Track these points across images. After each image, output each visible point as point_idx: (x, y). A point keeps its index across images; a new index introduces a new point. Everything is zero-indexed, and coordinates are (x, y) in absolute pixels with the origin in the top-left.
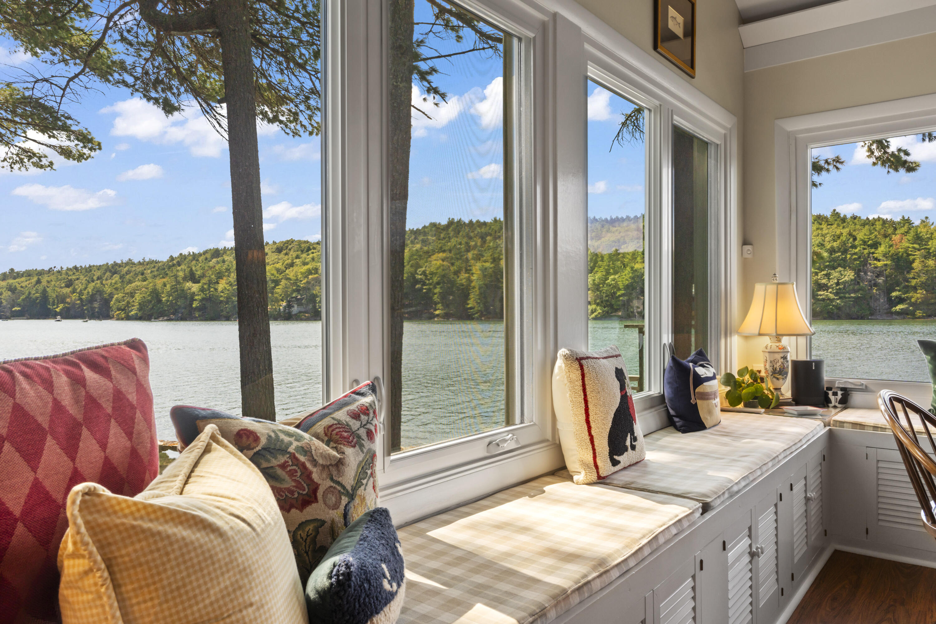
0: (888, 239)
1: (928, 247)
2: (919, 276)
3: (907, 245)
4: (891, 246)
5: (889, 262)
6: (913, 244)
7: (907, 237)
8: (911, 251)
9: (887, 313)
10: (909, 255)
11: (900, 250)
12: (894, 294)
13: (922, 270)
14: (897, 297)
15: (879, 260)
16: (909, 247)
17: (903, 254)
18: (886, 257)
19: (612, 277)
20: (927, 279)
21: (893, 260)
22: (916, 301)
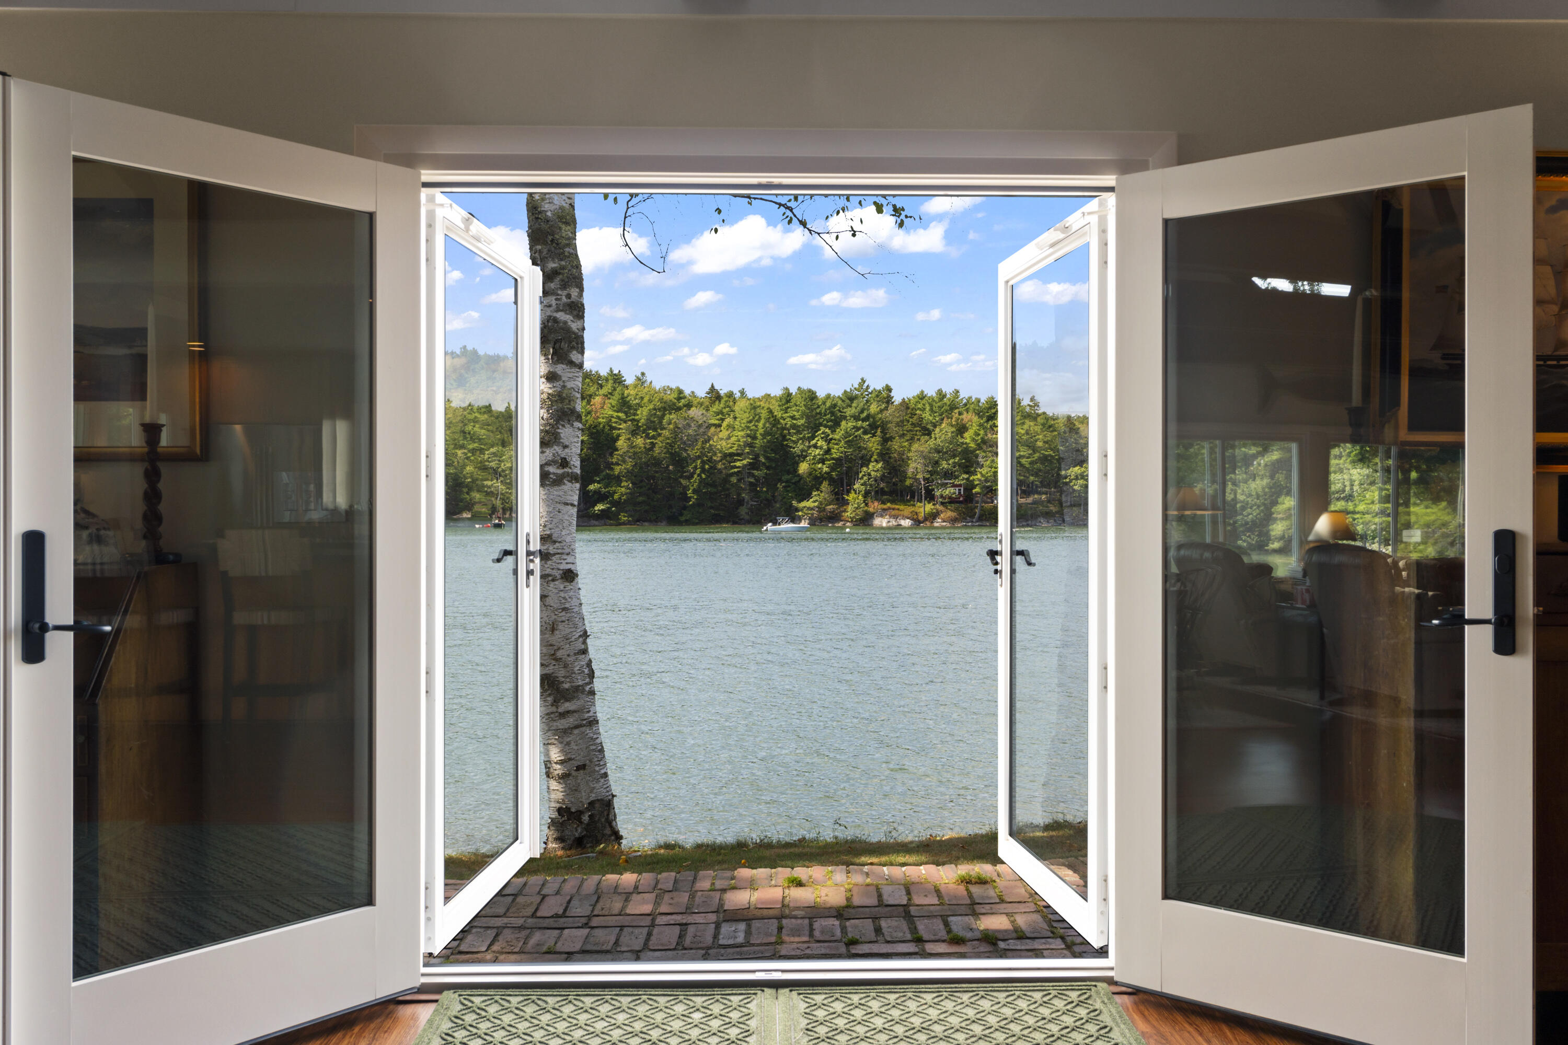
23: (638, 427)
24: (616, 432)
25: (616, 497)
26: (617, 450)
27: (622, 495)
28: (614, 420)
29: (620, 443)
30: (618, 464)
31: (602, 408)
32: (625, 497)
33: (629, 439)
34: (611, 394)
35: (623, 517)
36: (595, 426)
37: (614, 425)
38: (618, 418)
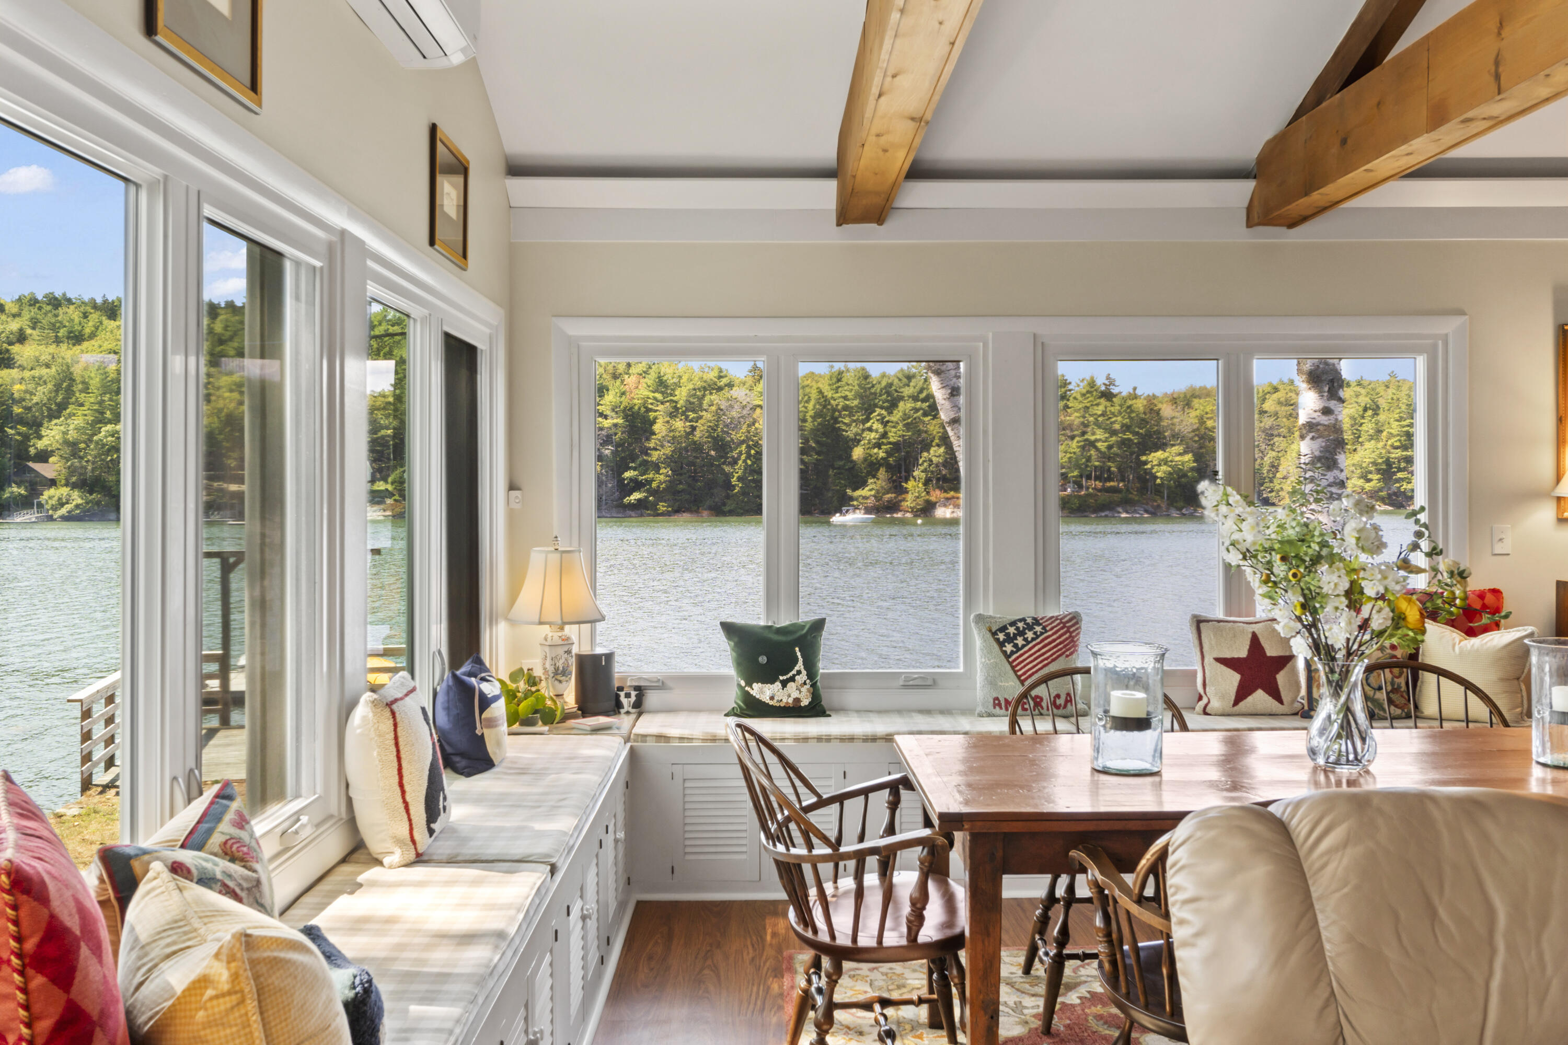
0: (618, 382)
1: (675, 399)
2: (662, 446)
3: (647, 393)
4: (623, 393)
5: (620, 421)
6: (654, 392)
7: (646, 380)
8: (652, 404)
9: (618, 506)
10: (648, 410)
11: (636, 401)
12: (628, 474)
13: (667, 435)
14: (631, 479)
15: (606, 417)
16: (649, 398)
17: (639, 409)
18: (617, 413)
19: (110, 427)
20: (672, 451)
21: (626, 417)
22: (658, 487)
23: (677, 409)
24: (652, 415)
25: (654, 485)
26: (654, 434)
27: (661, 483)
28: (650, 401)
29: (657, 427)
30: (655, 449)
31: (637, 387)
32: (663, 486)
33: (668, 422)
34: (646, 373)
35: (662, 507)
36: (631, 408)
37: (650, 406)
38: (655, 399)
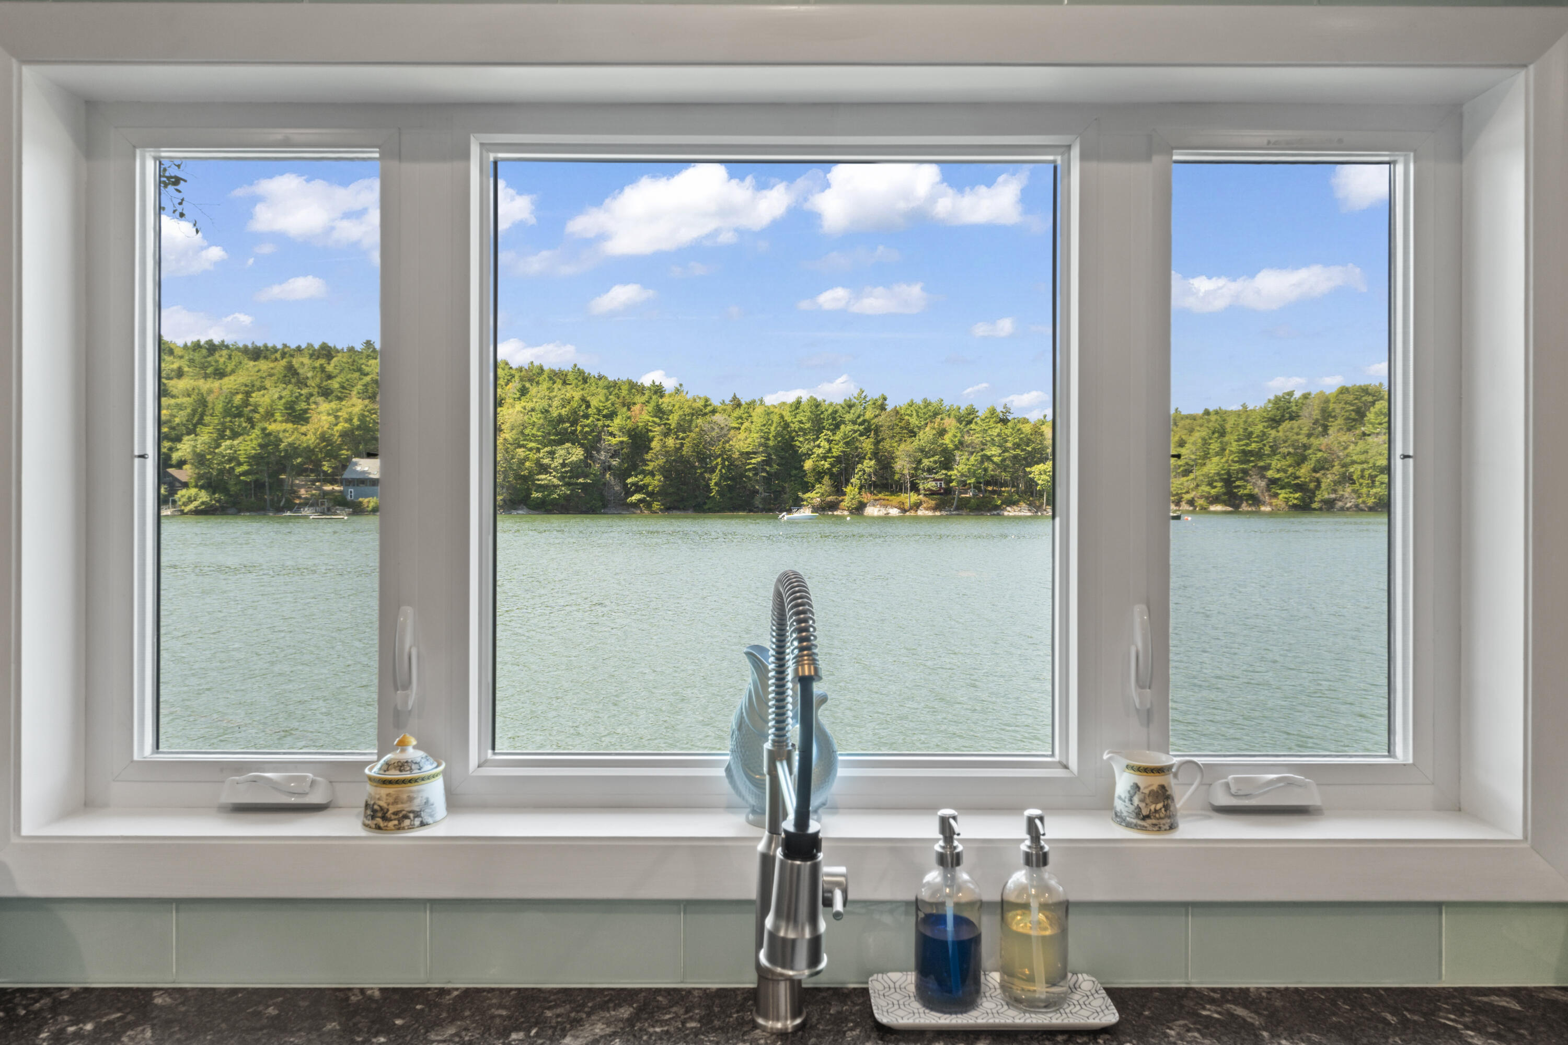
23: (669, 429)
24: (651, 434)
25: (650, 488)
26: (652, 449)
27: (655, 487)
28: (650, 424)
29: (655, 444)
30: (651, 461)
31: (641, 413)
32: (657, 489)
33: (661, 440)
34: (648, 402)
35: (656, 506)
36: (634, 429)
37: (650, 428)
38: (653, 422)
